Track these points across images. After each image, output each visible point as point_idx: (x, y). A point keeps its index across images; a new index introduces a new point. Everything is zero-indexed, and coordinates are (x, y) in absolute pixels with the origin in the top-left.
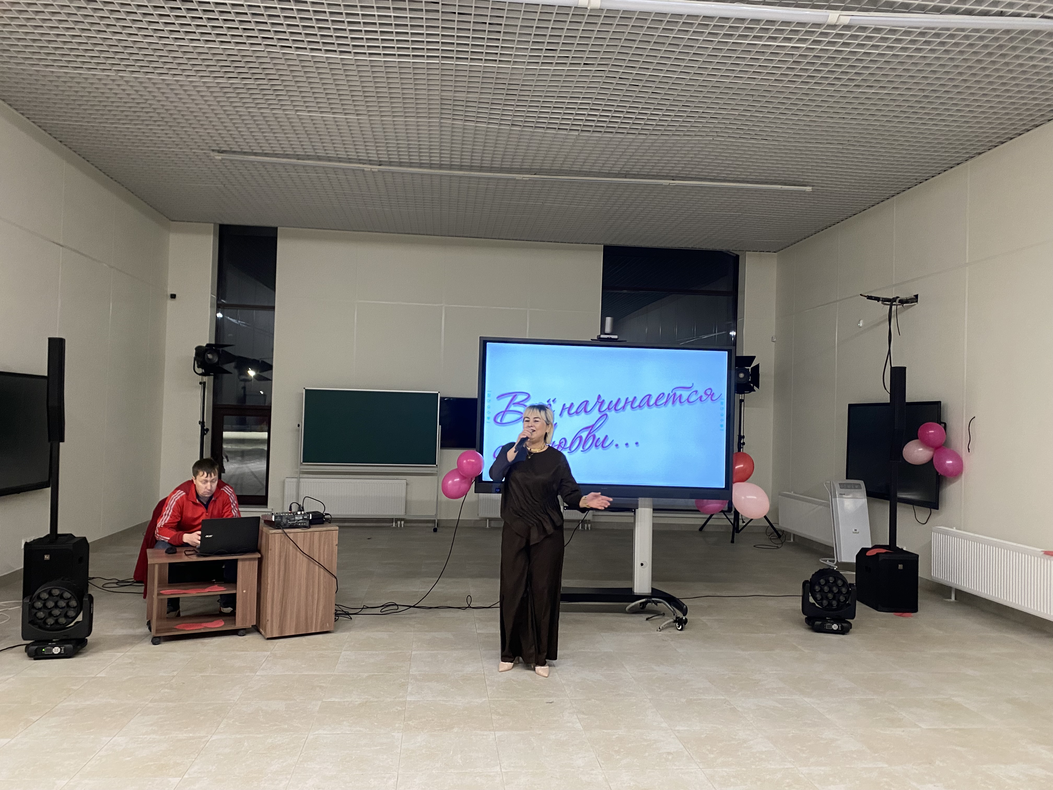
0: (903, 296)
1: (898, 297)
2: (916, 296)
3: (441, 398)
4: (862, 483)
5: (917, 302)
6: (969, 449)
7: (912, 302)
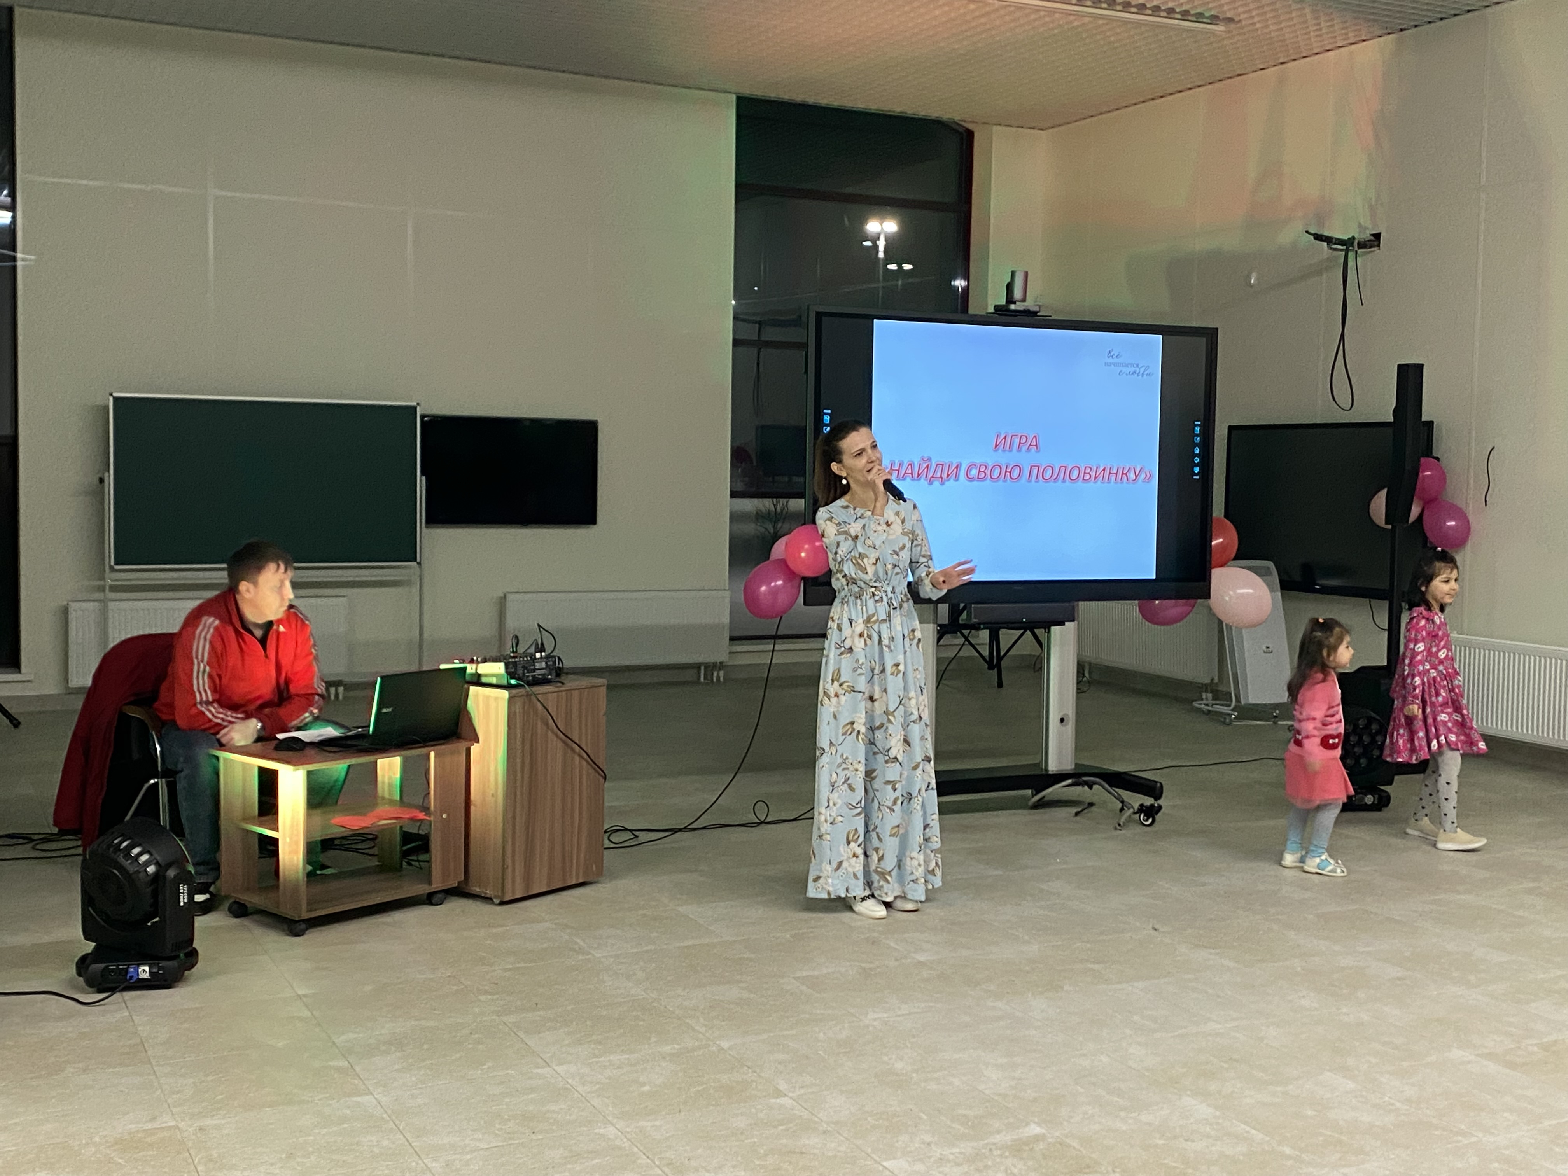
2: (1377, 236)
3: (423, 417)
5: (1379, 246)
6: (1486, 501)
7: (1371, 247)
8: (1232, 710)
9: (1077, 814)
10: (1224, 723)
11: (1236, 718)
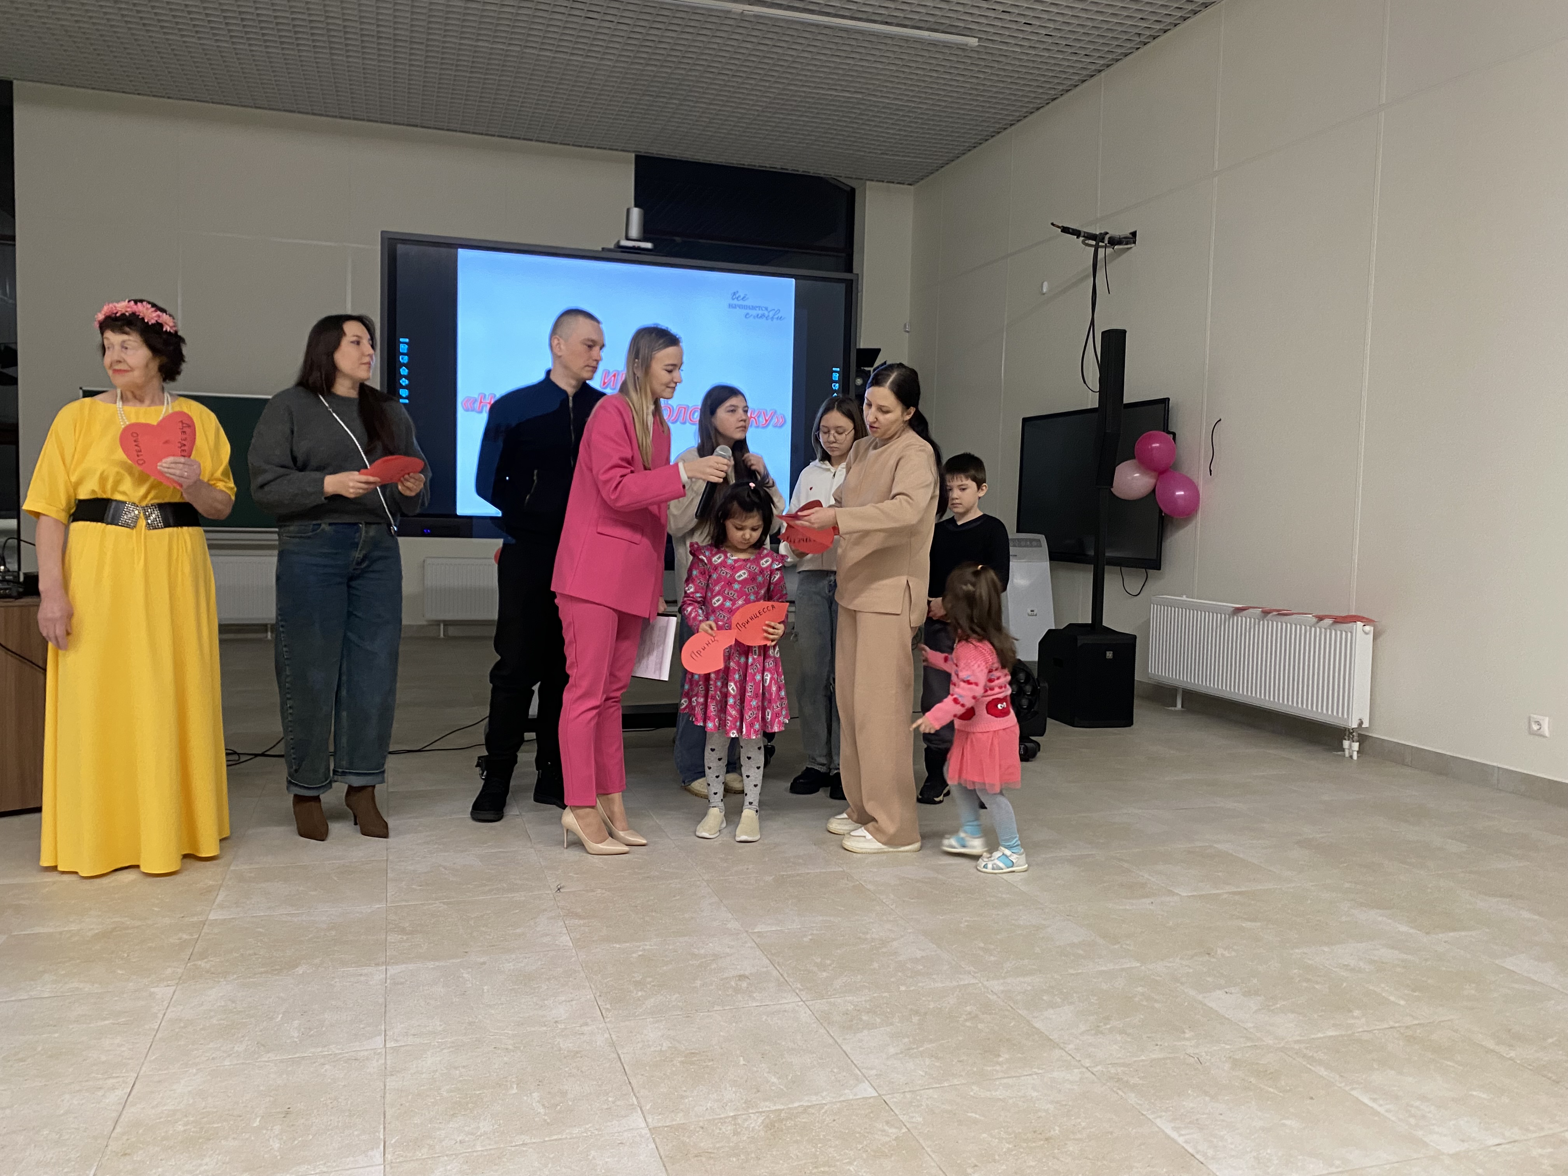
0: (1114, 233)
1: (1107, 234)
2: (1134, 234)
4: (1042, 538)
5: (1134, 243)
6: (1211, 471)
7: (1127, 244)
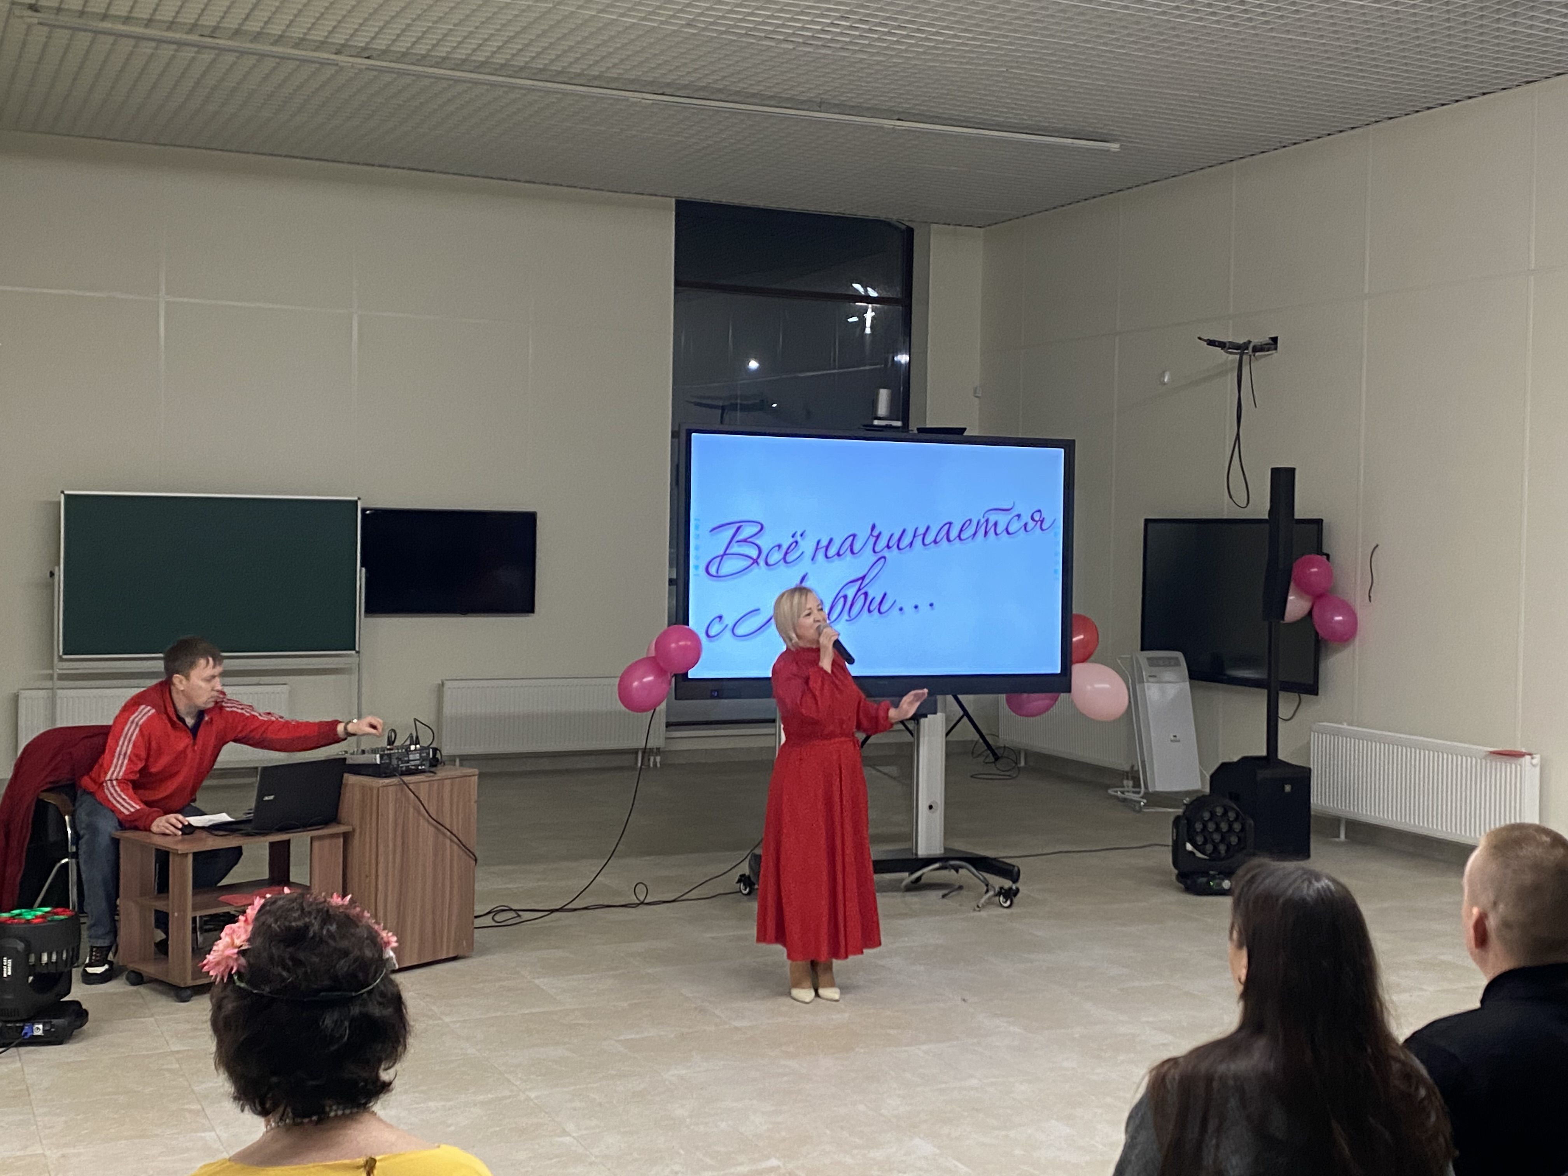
0: (1256, 340)
1: (1250, 342)
2: (1275, 340)
3: (364, 510)
4: (1179, 655)
5: (1276, 349)
6: (1370, 597)
7: (1268, 351)
8: (1142, 797)
9: (944, 896)
10: (1134, 810)
11: (1145, 805)
